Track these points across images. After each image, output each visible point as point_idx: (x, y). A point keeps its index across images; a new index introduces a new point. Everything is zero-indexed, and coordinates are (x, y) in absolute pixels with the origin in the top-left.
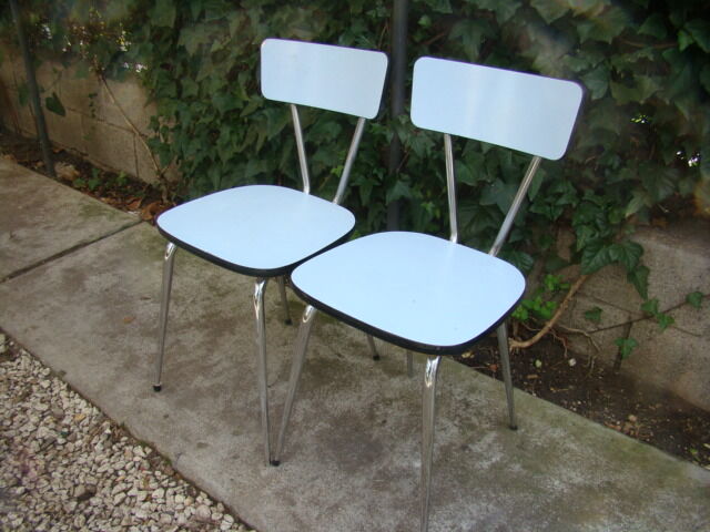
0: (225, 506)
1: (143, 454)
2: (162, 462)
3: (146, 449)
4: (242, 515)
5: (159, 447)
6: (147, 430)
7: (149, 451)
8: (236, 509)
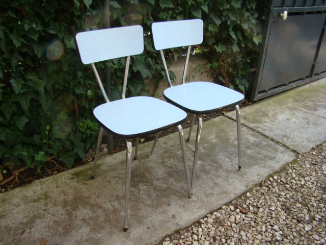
0: (209, 213)
1: (168, 242)
2: (176, 235)
3: (166, 239)
4: (215, 208)
5: (169, 233)
6: (157, 236)
7: (168, 239)
8: (212, 210)
